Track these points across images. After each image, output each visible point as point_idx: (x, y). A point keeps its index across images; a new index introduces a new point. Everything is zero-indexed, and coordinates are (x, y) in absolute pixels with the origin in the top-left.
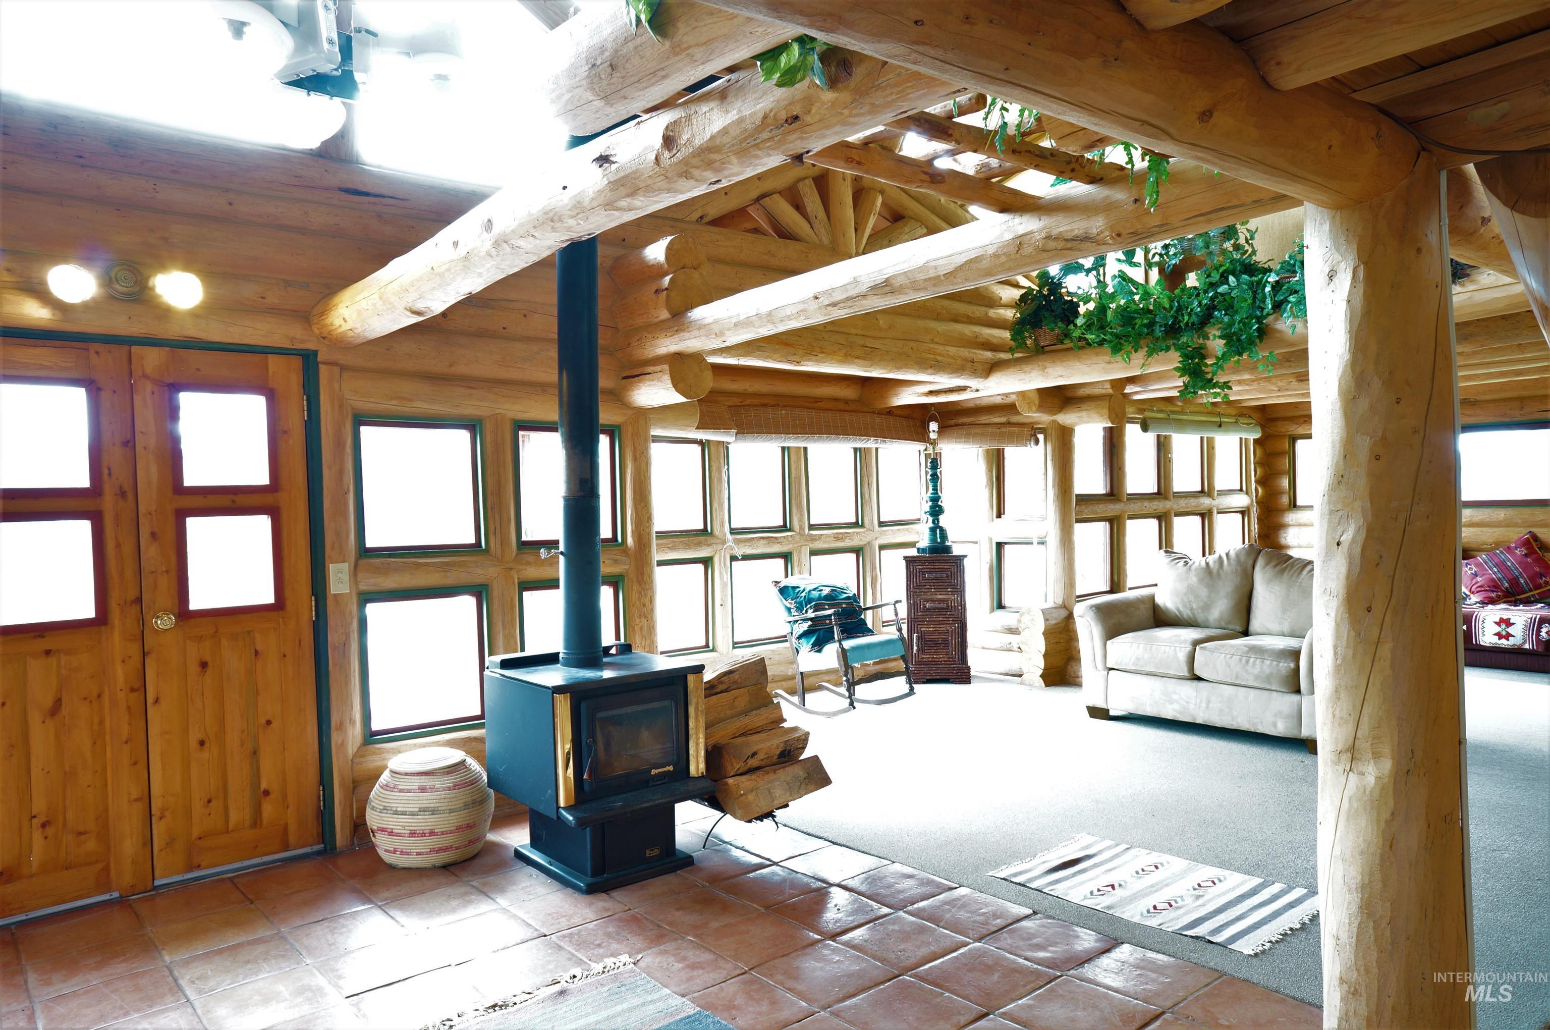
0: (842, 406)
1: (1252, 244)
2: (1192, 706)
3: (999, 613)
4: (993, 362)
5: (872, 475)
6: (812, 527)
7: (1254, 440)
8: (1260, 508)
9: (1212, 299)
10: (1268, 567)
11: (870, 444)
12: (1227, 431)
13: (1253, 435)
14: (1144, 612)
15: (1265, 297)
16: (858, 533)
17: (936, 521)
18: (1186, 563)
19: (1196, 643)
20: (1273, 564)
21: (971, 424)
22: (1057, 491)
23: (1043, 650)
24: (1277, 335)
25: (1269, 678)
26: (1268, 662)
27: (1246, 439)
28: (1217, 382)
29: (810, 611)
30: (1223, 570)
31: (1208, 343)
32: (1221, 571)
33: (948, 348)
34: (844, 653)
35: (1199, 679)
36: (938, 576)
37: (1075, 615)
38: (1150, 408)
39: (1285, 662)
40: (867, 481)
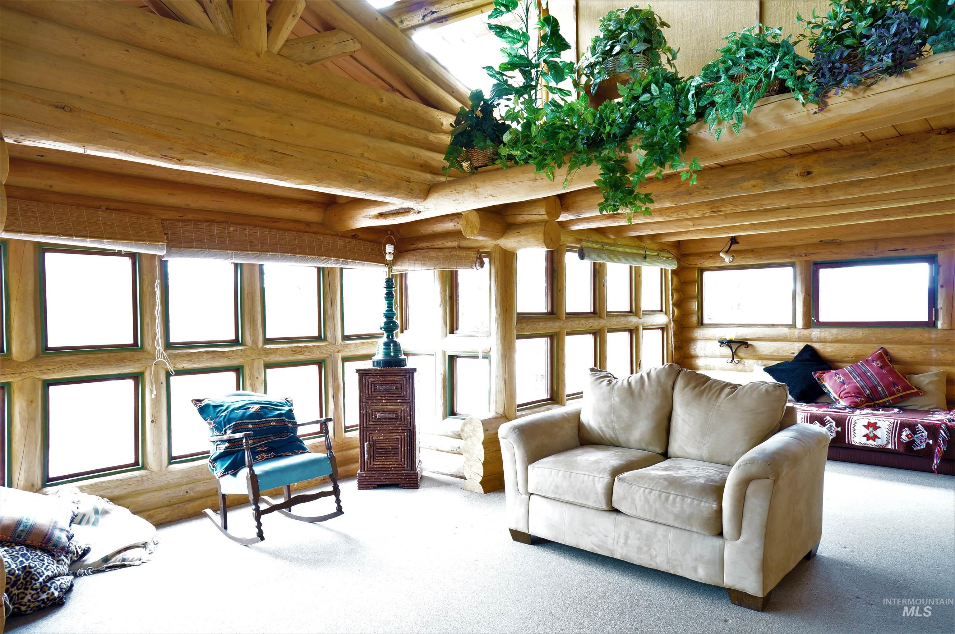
0: (302, 228)
1: (673, 64)
2: (610, 541)
3: (451, 420)
4: (431, 183)
5: (335, 294)
6: (267, 341)
7: (672, 271)
8: (676, 326)
9: (634, 111)
10: (687, 389)
11: (331, 264)
12: (651, 262)
13: (672, 266)
14: (569, 431)
15: (688, 104)
16: (318, 346)
17: (390, 337)
18: (610, 382)
19: (616, 472)
20: (692, 385)
21: (429, 248)
22: (499, 309)
23: (482, 459)
24: (701, 144)
25: (689, 519)
26: (689, 500)
27: (665, 269)
28: (638, 194)
29: (229, 432)
30: (644, 391)
31: (630, 155)
32: (642, 392)
33: (380, 165)
34: (254, 479)
35: (617, 511)
36: (388, 388)
37: (500, 436)
38: (587, 239)
39: (707, 502)
40: (329, 298)
